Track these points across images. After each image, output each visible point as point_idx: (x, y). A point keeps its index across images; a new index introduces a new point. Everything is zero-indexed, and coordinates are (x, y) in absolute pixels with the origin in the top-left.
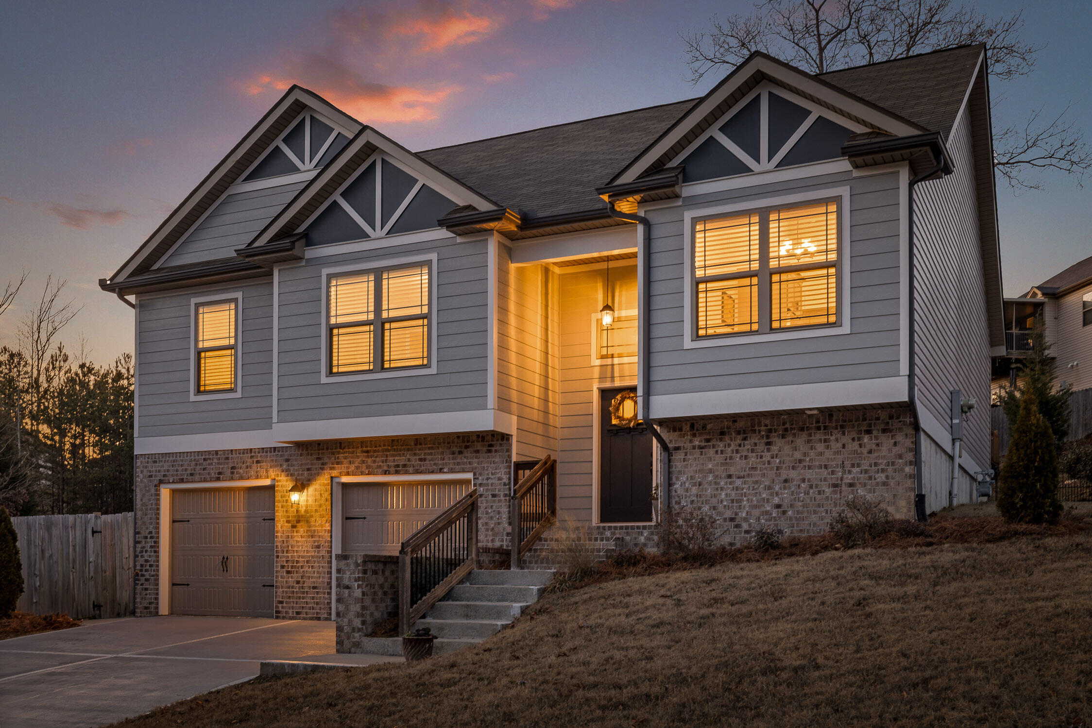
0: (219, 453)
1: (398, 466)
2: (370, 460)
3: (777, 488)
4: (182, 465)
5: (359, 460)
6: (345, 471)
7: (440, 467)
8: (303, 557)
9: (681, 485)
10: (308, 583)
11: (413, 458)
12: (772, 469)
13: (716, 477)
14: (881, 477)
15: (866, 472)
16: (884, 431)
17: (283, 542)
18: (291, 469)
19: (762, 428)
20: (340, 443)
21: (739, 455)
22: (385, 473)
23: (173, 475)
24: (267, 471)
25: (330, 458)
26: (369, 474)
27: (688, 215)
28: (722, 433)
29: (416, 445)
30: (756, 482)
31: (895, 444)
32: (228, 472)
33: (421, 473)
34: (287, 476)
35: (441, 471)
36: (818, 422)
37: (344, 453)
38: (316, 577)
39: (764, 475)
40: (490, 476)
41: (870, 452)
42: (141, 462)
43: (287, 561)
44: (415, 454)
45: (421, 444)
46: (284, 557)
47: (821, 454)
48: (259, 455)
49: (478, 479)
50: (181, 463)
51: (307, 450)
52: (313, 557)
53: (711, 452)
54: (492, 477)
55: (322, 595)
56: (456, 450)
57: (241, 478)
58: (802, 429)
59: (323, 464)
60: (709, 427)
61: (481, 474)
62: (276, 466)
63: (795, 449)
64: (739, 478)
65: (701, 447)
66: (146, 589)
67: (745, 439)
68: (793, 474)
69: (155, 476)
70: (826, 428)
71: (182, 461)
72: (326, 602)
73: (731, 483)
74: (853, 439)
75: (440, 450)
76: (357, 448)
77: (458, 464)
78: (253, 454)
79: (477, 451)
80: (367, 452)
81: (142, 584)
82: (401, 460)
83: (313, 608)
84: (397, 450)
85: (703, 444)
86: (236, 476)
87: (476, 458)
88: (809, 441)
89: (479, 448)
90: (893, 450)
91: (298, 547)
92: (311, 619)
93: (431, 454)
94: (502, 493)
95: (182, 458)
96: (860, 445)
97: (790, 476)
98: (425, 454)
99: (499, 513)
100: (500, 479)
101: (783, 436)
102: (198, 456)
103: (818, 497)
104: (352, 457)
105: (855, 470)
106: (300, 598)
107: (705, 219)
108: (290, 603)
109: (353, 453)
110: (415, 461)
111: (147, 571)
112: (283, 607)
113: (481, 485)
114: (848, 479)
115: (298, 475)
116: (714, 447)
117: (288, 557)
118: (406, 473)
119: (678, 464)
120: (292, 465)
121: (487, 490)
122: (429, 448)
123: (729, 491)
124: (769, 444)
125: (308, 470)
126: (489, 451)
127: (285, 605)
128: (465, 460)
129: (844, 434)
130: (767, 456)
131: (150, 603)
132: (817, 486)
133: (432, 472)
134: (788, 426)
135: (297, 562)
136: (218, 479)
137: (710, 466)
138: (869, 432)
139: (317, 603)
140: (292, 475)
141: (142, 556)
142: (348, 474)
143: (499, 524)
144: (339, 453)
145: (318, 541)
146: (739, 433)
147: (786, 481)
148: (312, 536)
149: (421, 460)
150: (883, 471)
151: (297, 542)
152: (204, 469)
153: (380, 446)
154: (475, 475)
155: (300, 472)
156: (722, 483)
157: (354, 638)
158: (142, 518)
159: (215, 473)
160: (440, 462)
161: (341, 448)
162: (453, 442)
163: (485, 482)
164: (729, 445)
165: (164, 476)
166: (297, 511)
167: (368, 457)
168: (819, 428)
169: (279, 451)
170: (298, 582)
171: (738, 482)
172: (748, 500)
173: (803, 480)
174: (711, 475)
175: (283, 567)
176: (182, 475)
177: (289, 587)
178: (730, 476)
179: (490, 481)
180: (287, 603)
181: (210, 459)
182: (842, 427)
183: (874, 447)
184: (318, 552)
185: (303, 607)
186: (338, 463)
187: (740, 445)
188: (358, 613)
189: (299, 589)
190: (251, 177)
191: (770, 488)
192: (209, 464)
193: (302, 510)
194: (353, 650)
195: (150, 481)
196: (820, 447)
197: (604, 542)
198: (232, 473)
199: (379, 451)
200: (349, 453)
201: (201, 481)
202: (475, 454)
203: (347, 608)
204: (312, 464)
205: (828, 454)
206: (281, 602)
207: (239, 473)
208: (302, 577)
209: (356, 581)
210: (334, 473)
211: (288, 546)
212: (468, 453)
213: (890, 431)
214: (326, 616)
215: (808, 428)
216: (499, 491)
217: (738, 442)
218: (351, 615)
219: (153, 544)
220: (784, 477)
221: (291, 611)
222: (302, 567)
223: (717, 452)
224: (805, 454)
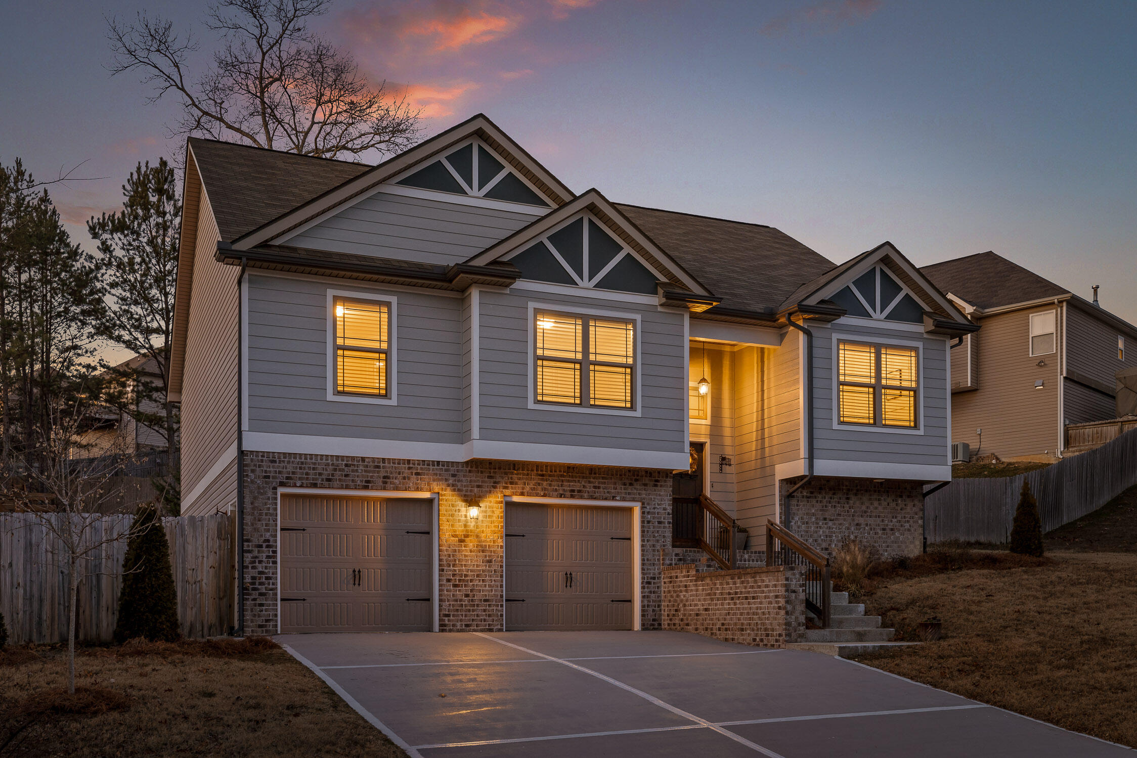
0: (367, 460)
1: (573, 491)
2: (545, 483)
3: (853, 528)
4: (314, 469)
5: (534, 482)
6: (520, 491)
7: (613, 495)
8: (472, 571)
9: (795, 523)
10: (478, 596)
11: (587, 485)
12: (849, 516)
13: (817, 519)
14: (907, 525)
15: (900, 521)
16: (909, 497)
17: (450, 556)
18: (459, 484)
19: (844, 487)
20: (514, 465)
21: (830, 505)
22: (561, 496)
23: (300, 479)
24: (429, 484)
25: (502, 478)
26: (545, 496)
27: (835, 336)
28: (821, 489)
29: (591, 474)
30: (840, 524)
31: (914, 506)
32: (380, 482)
33: (595, 499)
34: (454, 490)
35: (614, 499)
36: (875, 487)
37: (517, 474)
38: (489, 591)
39: (845, 520)
40: (657, 506)
41: (901, 510)
42: (252, 460)
43: (454, 575)
44: (590, 482)
45: (595, 474)
46: (450, 570)
47: (876, 508)
48: (419, 467)
49: (646, 507)
50: (312, 466)
51: (477, 467)
52: (483, 571)
53: (814, 501)
54: (658, 507)
55: (495, 608)
56: (628, 482)
57: (397, 489)
58: (866, 491)
59: (495, 482)
60: (813, 483)
61: (648, 504)
62: (439, 480)
63: (862, 503)
64: (831, 520)
65: (808, 497)
66: (261, 605)
67: (834, 494)
68: (862, 520)
69: (274, 477)
70: (879, 491)
71: (315, 464)
72: (499, 613)
73: (826, 524)
74: (893, 500)
75: (613, 480)
76: (532, 470)
77: (629, 494)
78: (411, 466)
79: (645, 485)
80: (542, 475)
81: (254, 600)
82: (577, 486)
83: (485, 620)
84: (572, 477)
85: (809, 495)
86: (388, 486)
87: (645, 490)
88: (870, 499)
89: (647, 482)
90: (913, 509)
91: (467, 561)
92: (482, 631)
93: (605, 483)
94: (666, 521)
95: (313, 461)
96: (897, 505)
97: (860, 522)
98: (599, 483)
99: (664, 537)
100: (665, 509)
101: (856, 494)
102: (337, 460)
103: (875, 536)
104: (527, 479)
105: (894, 520)
106: (469, 611)
107: (845, 342)
108: (458, 616)
109: (528, 474)
110: (589, 488)
111: (261, 584)
112: (449, 620)
113: (648, 513)
114: (891, 525)
115: (467, 491)
116: (815, 497)
117: (455, 571)
118: (582, 498)
119: (794, 508)
120: (459, 481)
121: (654, 518)
122: (603, 478)
123: (824, 530)
124: (848, 499)
125: (478, 486)
126: (656, 486)
127: (451, 618)
128: (635, 491)
129: (888, 496)
130: (847, 506)
131: (267, 621)
132: (874, 529)
133: (606, 499)
134: (859, 487)
135: (466, 576)
136: (366, 488)
137: (813, 511)
138: (901, 496)
139: (490, 615)
140: (459, 490)
141: (253, 568)
142: (522, 494)
143: (664, 546)
144: (512, 473)
145: (490, 556)
146: (830, 489)
147: (857, 524)
148: (483, 551)
149: (595, 487)
150: (908, 522)
151: (466, 556)
152: (346, 476)
153: (555, 471)
154: (643, 504)
155: (469, 489)
156: (821, 523)
157: (799, 630)
158: (252, 525)
159: (361, 481)
160: (613, 491)
161: (514, 469)
162: (625, 475)
163: (652, 510)
164: (825, 498)
165: (287, 478)
166: (465, 526)
167: (542, 480)
168: (875, 491)
169: (443, 465)
170: (467, 596)
171: (830, 524)
172: (836, 536)
173: (867, 525)
174: (814, 517)
175: (449, 580)
176: (313, 479)
177: (456, 601)
178: (825, 519)
179: (656, 511)
180: (454, 615)
181: (354, 465)
182: (888, 492)
183: (904, 506)
184: (490, 566)
185: (473, 620)
186: (512, 483)
187: (831, 498)
188: (803, 611)
189: (469, 601)
190: (405, 182)
191: (848, 529)
192: (353, 471)
193: (472, 525)
194: (799, 640)
195: (267, 483)
196: (876, 504)
197: (759, 563)
198: (385, 483)
199: (554, 476)
200: (524, 474)
201: (341, 488)
202: (643, 487)
203: (794, 608)
204: (483, 482)
205: (880, 508)
206: (448, 616)
207: (394, 484)
208: (472, 591)
209: (800, 587)
210: (507, 492)
211: (455, 560)
212: (637, 486)
213: (912, 497)
214: (499, 627)
215: (870, 491)
216: (664, 519)
217: (830, 495)
218: (797, 613)
219: (271, 554)
220: (856, 522)
221: (459, 624)
222: (471, 581)
223: (817, 502)
224: (867, 508)
